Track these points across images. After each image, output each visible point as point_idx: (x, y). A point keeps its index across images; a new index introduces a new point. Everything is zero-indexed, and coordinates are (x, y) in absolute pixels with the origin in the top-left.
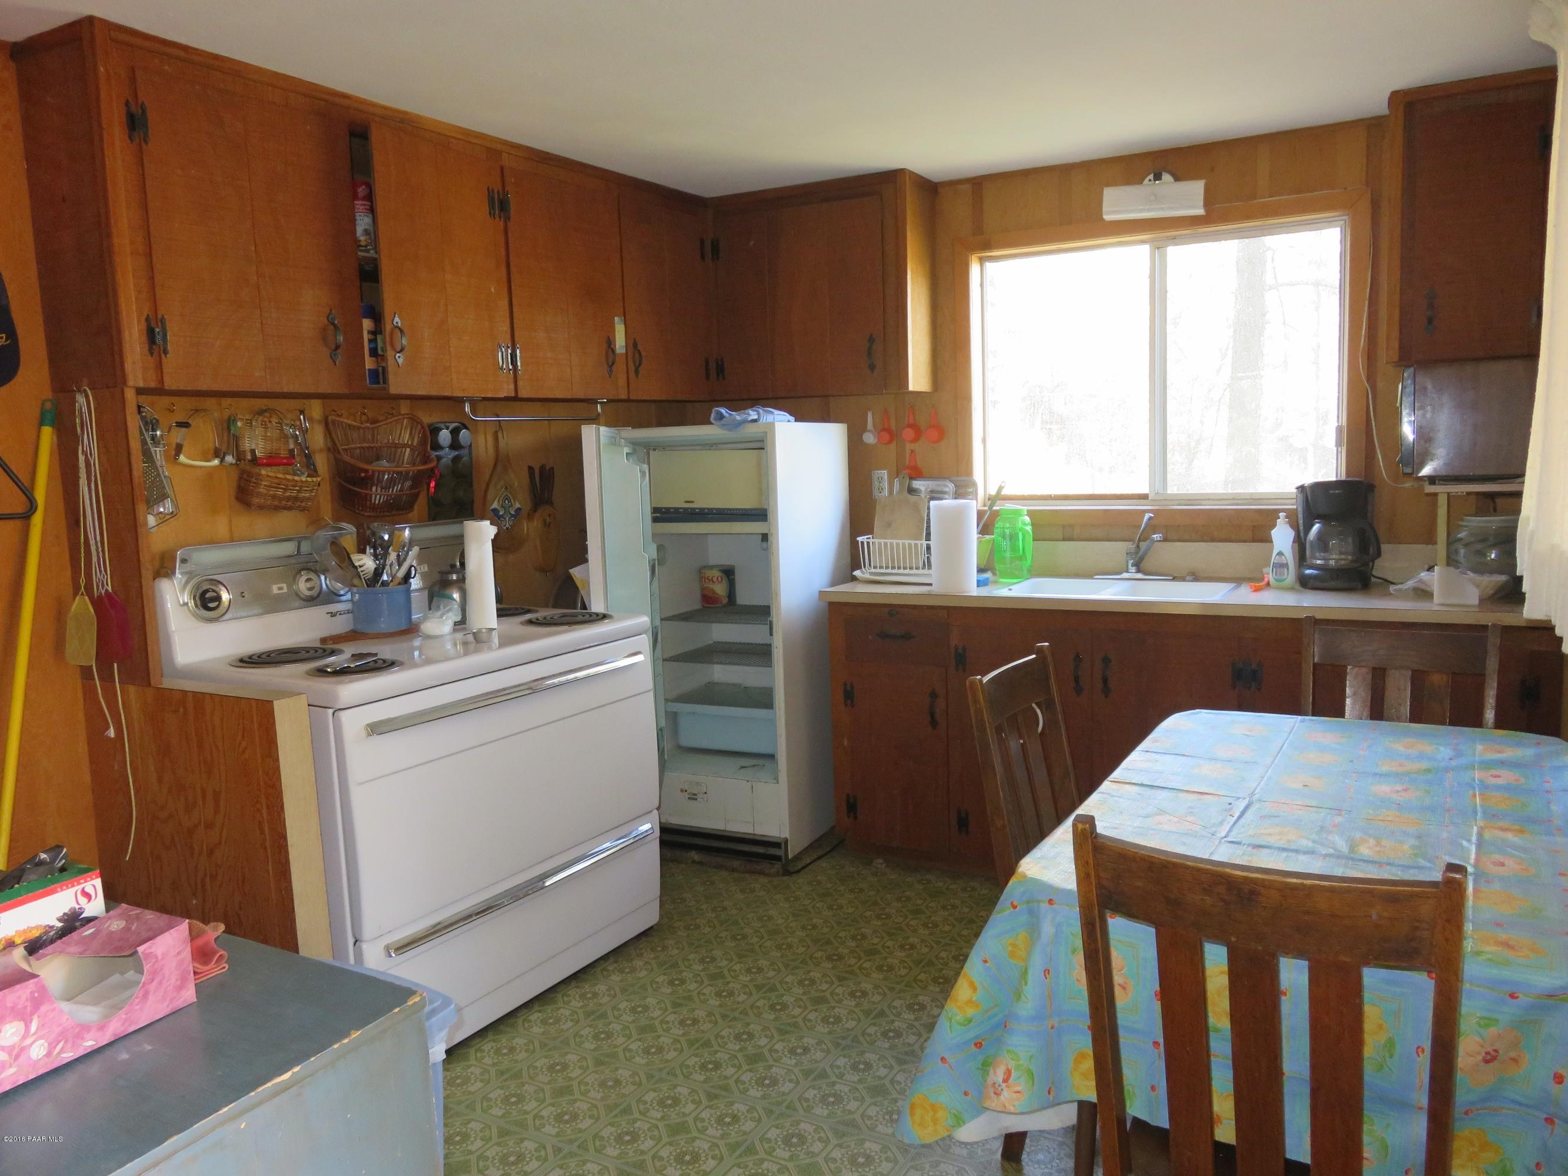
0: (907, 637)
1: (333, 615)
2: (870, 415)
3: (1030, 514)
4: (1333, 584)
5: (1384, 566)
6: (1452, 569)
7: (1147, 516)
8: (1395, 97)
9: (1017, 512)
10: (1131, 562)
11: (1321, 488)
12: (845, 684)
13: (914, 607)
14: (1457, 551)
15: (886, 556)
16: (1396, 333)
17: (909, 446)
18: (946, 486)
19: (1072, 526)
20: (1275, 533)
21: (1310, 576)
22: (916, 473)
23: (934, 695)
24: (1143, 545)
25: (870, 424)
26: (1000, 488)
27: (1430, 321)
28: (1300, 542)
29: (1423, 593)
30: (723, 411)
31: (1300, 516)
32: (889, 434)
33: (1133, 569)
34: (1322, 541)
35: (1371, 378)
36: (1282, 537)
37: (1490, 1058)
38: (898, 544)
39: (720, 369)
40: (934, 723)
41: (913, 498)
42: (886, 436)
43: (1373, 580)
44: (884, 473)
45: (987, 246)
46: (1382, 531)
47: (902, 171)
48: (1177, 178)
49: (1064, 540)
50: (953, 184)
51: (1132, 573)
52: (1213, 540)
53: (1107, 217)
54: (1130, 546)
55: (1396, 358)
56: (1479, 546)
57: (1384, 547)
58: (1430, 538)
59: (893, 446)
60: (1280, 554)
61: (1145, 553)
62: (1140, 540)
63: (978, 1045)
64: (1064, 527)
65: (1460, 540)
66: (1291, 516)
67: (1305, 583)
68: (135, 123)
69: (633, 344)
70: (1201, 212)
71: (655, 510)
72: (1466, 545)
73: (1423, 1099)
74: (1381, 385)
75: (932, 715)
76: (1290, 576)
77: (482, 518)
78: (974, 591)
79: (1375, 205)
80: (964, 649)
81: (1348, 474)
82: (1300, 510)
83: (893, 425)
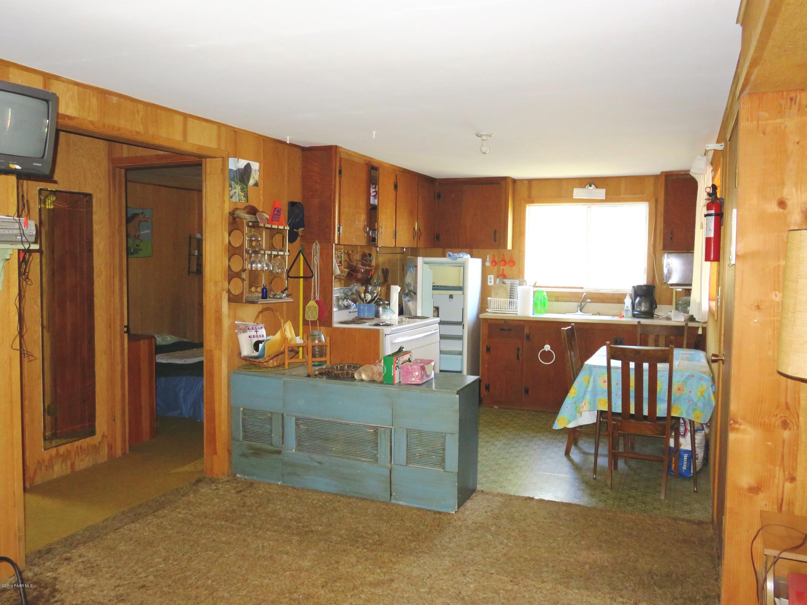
0: (510, 330)
1: (350, 312)
2: (488, 256)
3: (546, 292)
4: (643, 316)
5: (657, 312)
6: (677, 311)
7: (584, 294)
8: (662, 173)
9: (542, 292)
10: (579, 309)
11: (640, 287)
12: (487, 346)
13: (513, 320)
14: (679, 307)
15: (496, 304)
16: (662, 241)
17: (502, 267)
18: (516, 282)
19: (558, 297)
20: (625, 300)
21: (636, 314)
22: (504, 277)
23: (518, 349)
24: (583, 304)
25: (488, 260)
26: (535, 283)
27: (672, 238)
28: (633, 304)
29: (668, 319)
30: (451, 253)
31: (633, 295)
32: (494, 262)
33: (579, 311)
34: (640, 304)
35: (654, 253)
36: (628, 302)
37: (679, 389)
38: (501, 300)
39: (438, 237)
40: (518, 358)
41: (504, 285)
42: (494, 263)
43: (655, 316)
44: (492, 276)
45: (532, 202)
46: (657, 301)
47: (509, 177)
48: (597, 187)
49: (556, 301)
50: (522, 180)
51: (579, 312)
52: (605, 303)
53: (574, 197)
54: (579, 304)
55: (662, 249)
56: (685, 305)
57: (658, 306)
58: (671, 304)
59: (496, 267)
60: (627, 307)
61: (584, 306)
62: (582, 302)
63: (575, 403)
64: (555, 297)
65: (679, 304)
66: (631, 295)
67: (634, 316)
68: (340, 172)
69: (419, 229)
70: (604, 198)
71: (433, 286)
72: (681, 305)
73: (666, 399)
74: (657, 255)
75: (518, 355)
76: (630, 314)
77: (397, 285)
78: (531, 315)
79: (656, 201)
80: (529, 334)
81: (647, 283)
82: (633, 293)
83: (496, 260)
